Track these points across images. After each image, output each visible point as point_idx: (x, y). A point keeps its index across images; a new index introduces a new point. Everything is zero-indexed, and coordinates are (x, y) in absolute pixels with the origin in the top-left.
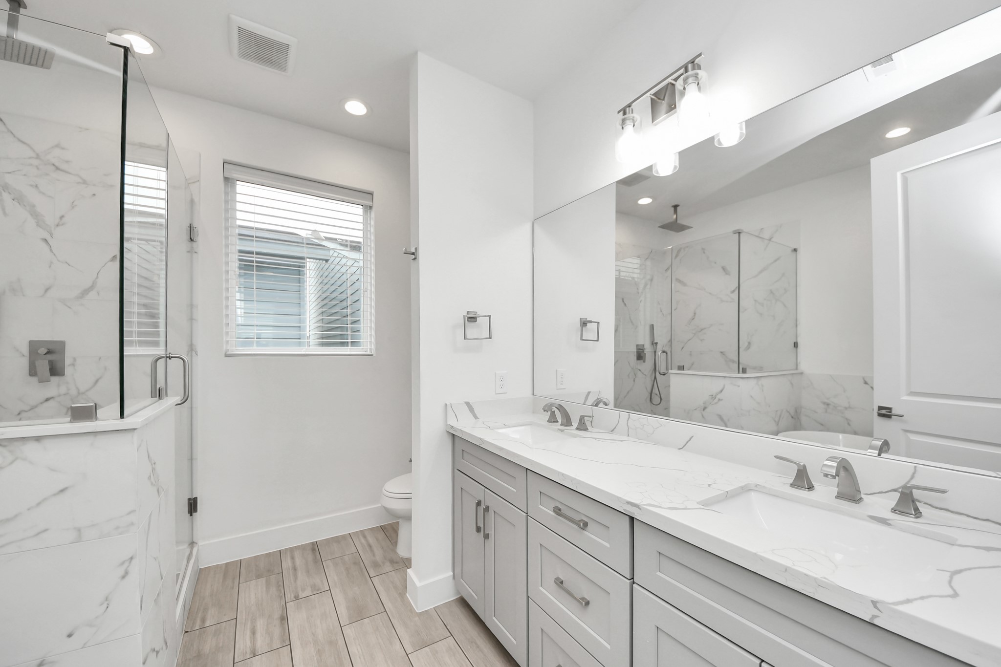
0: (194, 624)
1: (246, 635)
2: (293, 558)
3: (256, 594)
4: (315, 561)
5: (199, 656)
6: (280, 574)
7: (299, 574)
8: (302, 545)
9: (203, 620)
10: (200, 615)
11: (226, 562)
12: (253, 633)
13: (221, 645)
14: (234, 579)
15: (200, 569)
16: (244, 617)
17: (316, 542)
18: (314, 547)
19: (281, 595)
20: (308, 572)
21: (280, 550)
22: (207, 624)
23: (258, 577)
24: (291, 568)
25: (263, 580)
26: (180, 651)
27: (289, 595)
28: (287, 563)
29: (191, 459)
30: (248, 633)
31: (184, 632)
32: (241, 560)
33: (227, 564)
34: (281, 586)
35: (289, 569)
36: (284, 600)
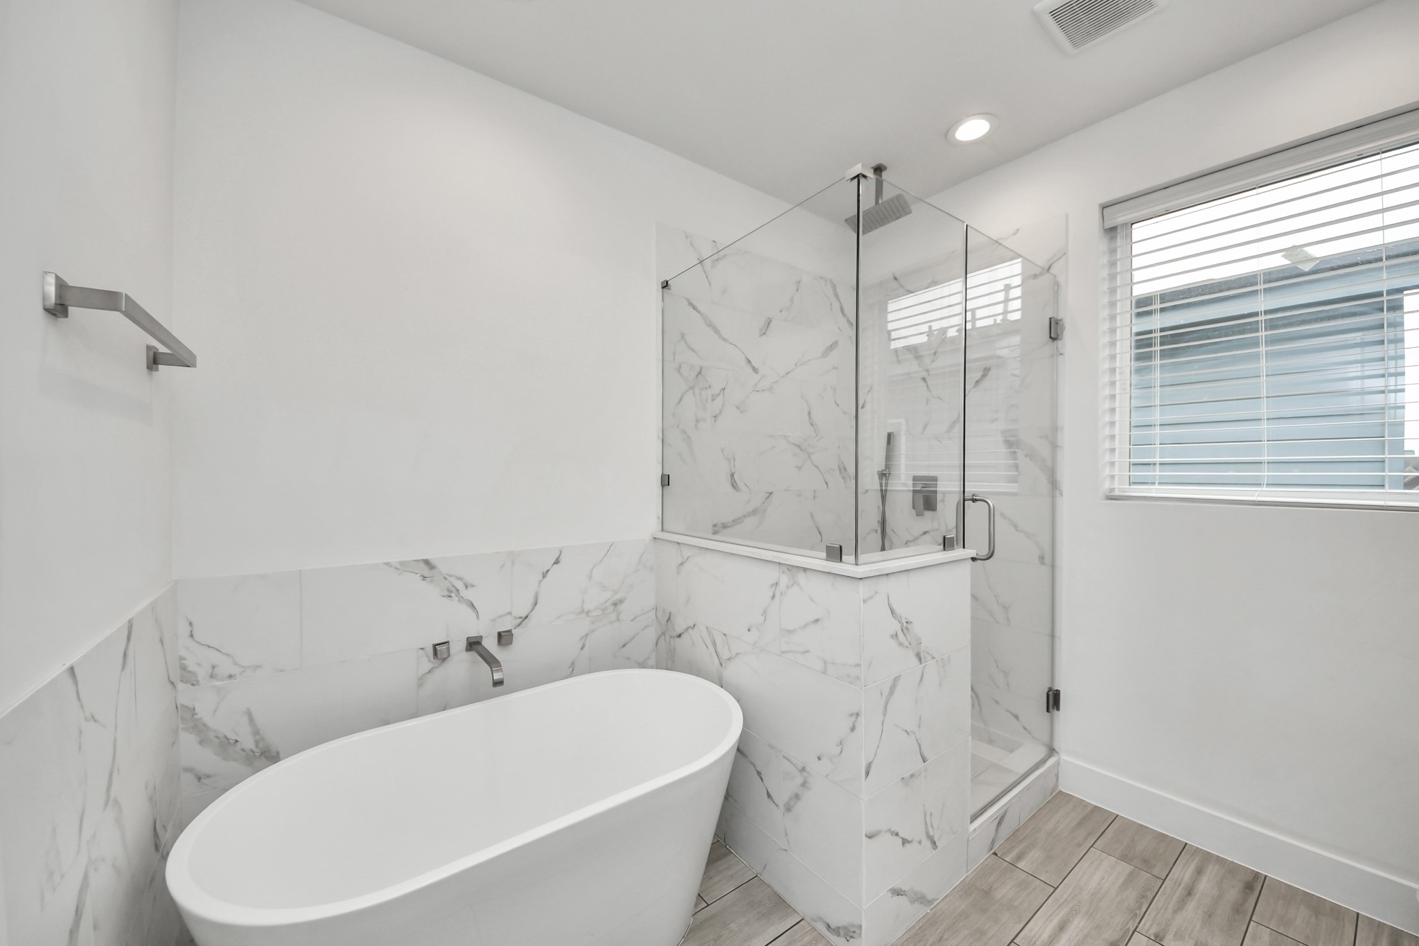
0: (1009, 851)
1: (1051, 920)
2: (1199, 872)
3: (1103, 879)
4: (1237, 909)
5: (987, 893)
6: (1158, 880)
7: (1191, 905)
8: (1233, 862)
9: (1020, 857)
10: (1021, 846)
11: (1097, 805)
12: (1062, 927)
13: (1016, 904)
14: (1089, 834)
15: (1060, 791)
16: (1065, 896)
17: (1266, 876)
18: (1254, 884)
19: (1138, 912)
20: (1209, 915)
21: (1186, 844)
22: (1021, 865)
23: (1124, 858)
24: (1182, 885)
25: (1125, 868)
26: (975, 870)
27: (1148, 925)
28: (1182, 872)
29: (1053, 636)
30: (1056, 921)
31: (993, 851)
32: (1118, 816)
33: (1096, 806)
34: (1148, 899)
35: (1180, 884)
36: (1136, 924)
